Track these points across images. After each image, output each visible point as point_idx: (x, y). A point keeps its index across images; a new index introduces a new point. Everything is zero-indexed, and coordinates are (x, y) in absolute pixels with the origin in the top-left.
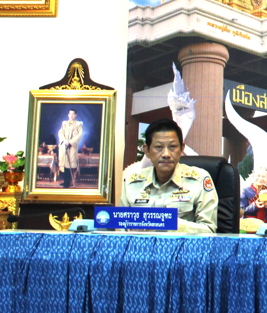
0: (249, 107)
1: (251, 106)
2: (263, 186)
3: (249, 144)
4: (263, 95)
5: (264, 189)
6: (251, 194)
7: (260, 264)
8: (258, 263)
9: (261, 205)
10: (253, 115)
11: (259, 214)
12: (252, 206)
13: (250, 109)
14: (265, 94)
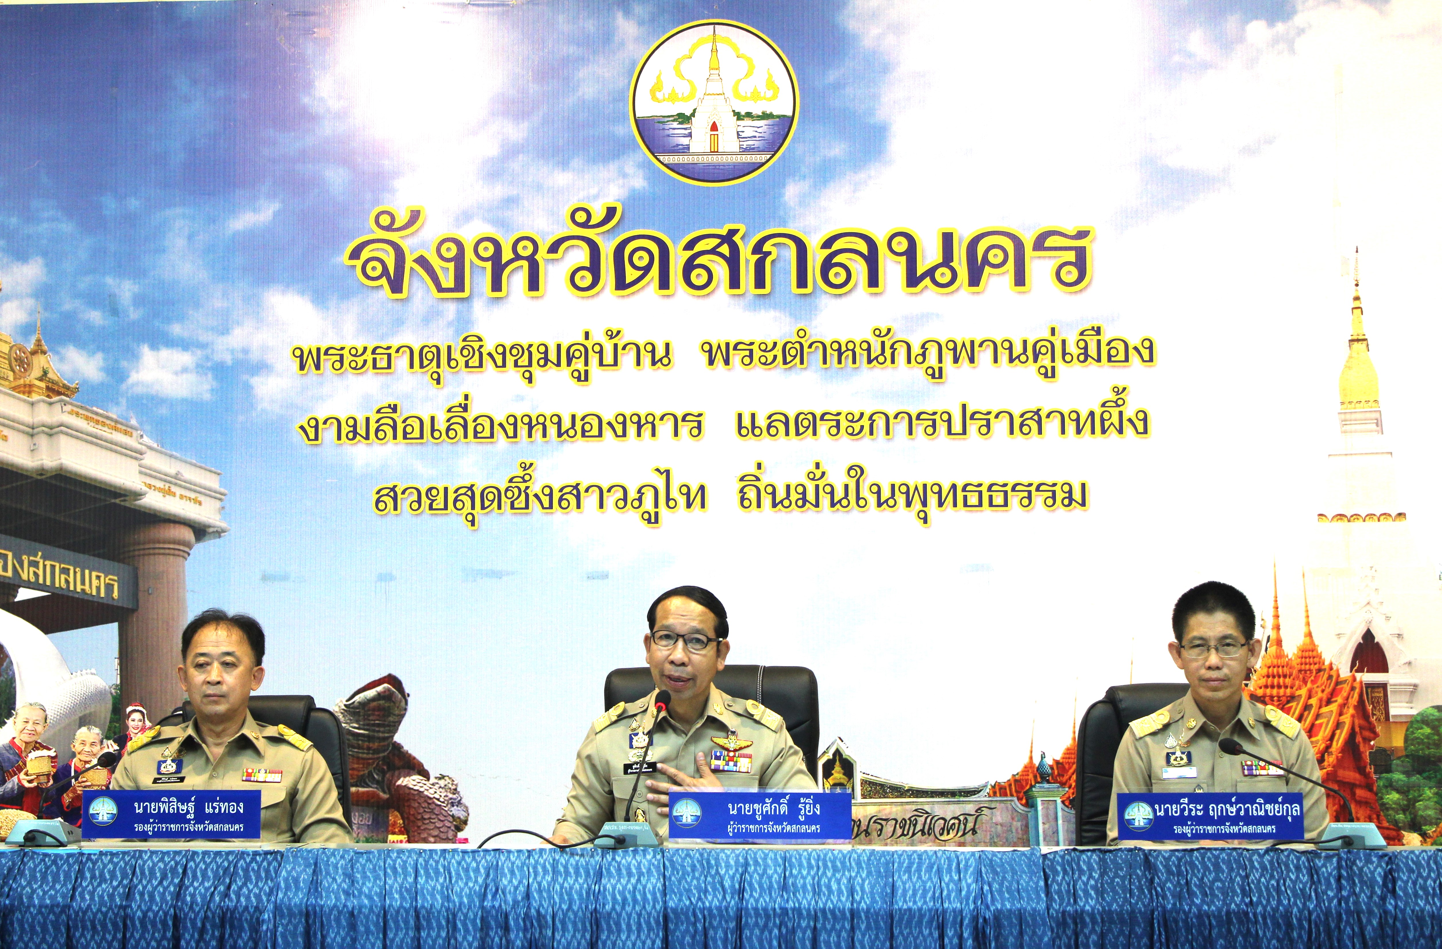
0: (7, 581)
1: (9, 578)
2: (36, 742)
3: (7, 656)
4: (36, 556)
5: (38, 749)
6: (9, 759)
7: (12, 905)
8: (7, 902)
9: (30, 782)
10: (15, 597)
11: (27, 800)
12: (12, 784)
13: (9, 584)
14: (40, 554)
